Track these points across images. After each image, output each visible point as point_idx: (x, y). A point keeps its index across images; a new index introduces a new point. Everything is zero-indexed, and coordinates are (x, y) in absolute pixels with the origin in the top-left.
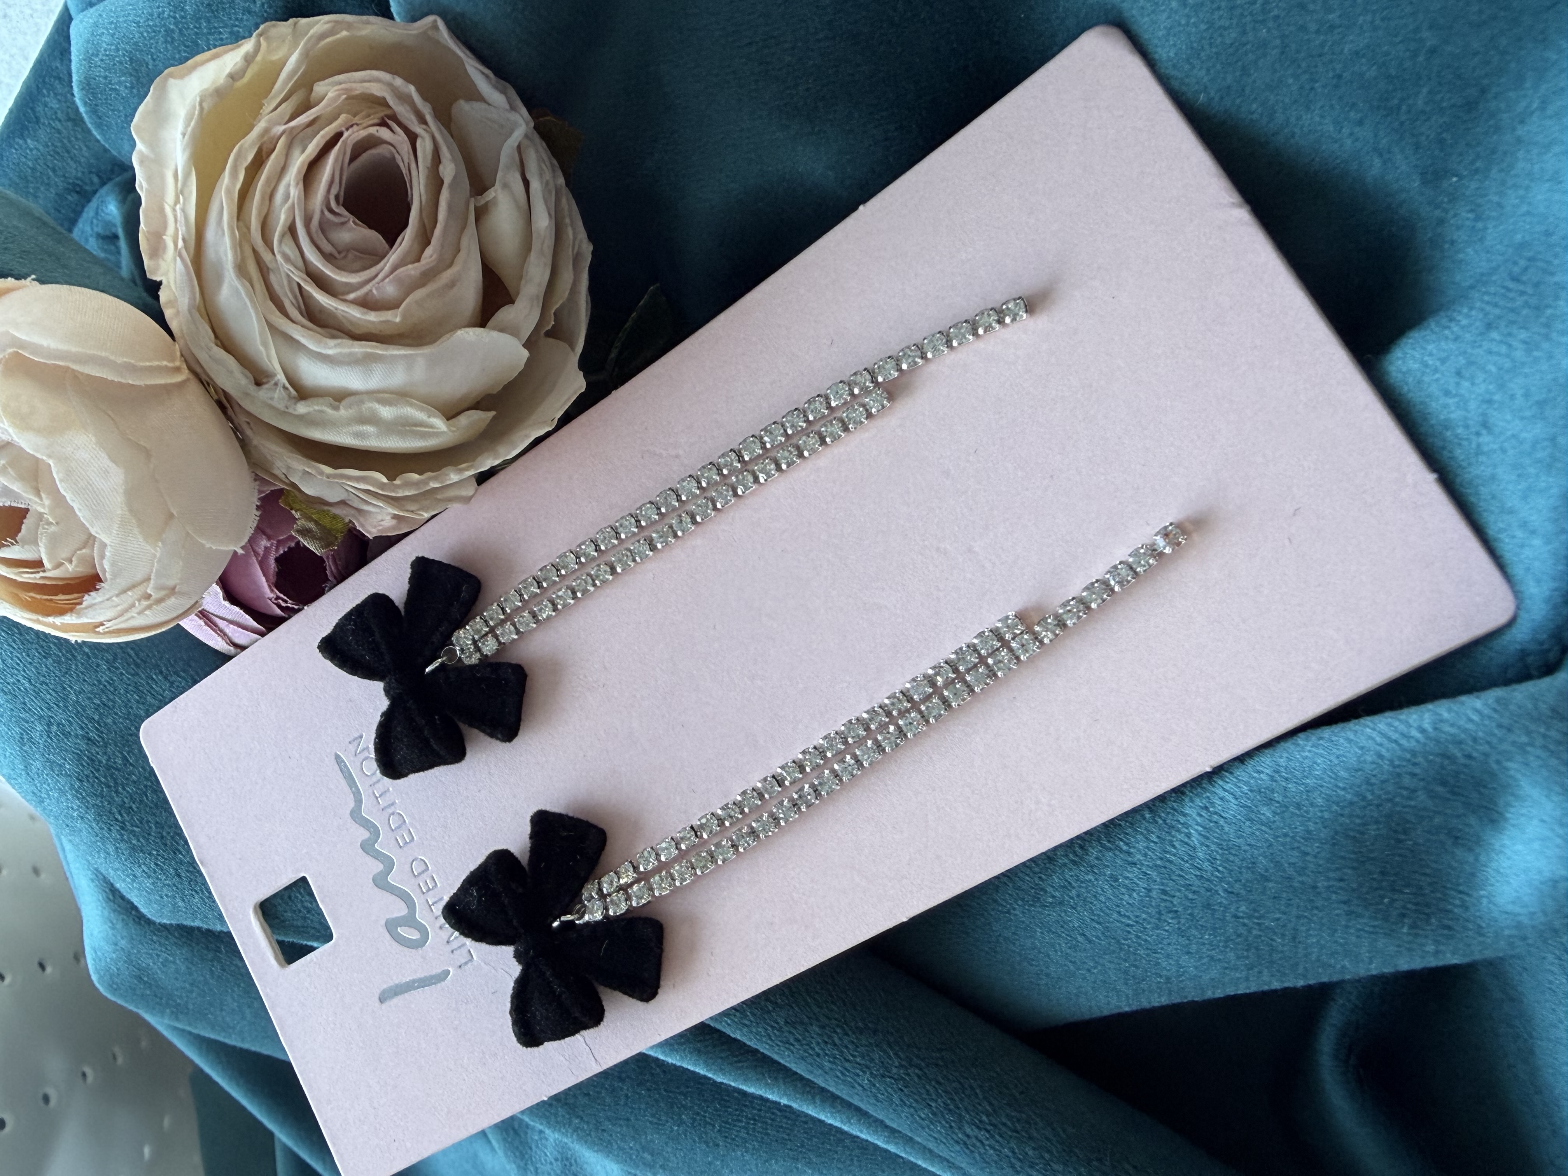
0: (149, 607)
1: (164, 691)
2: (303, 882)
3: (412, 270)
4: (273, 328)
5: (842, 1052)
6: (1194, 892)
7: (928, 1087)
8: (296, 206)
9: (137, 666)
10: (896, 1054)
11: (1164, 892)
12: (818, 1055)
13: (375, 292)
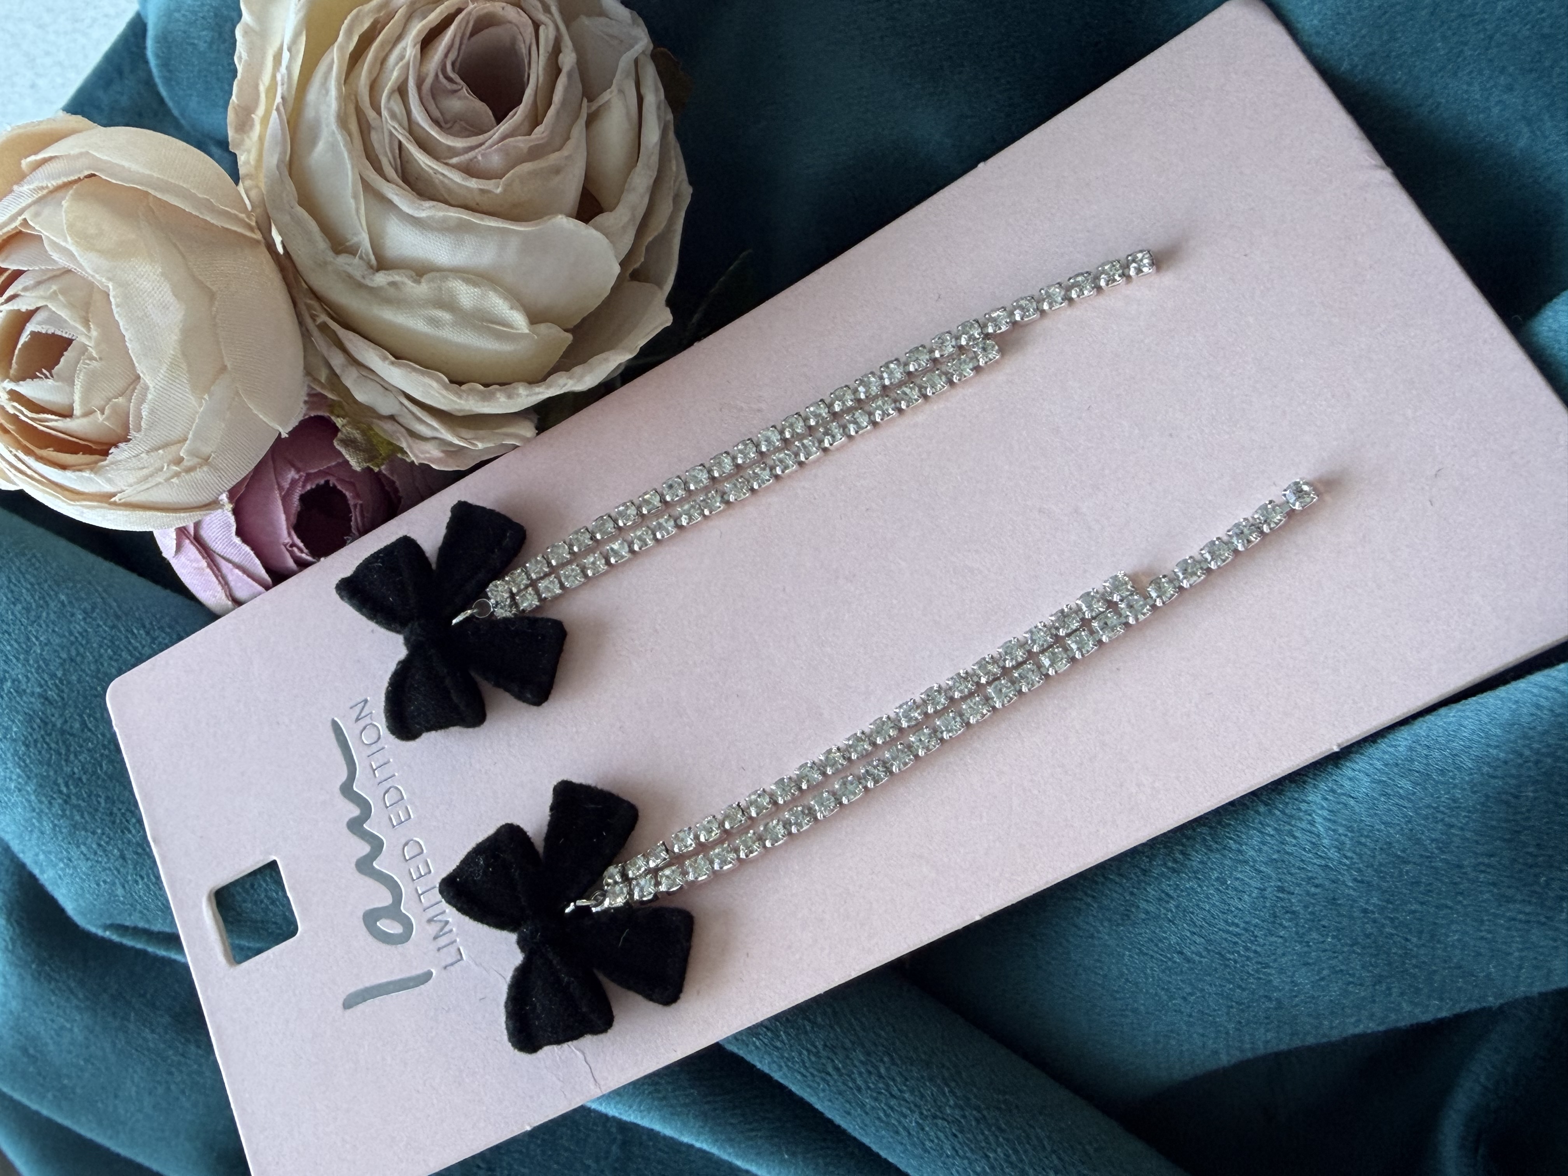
0: (177, 475)
1: (143, 647)
2: (272, 866)
3: (522, 143)
4: (367, 186)
5: (887, 1085)
6: (1317, 886)
7: (986, 1133)
8: (411, 64)
9: (118, 618)
10: (951, 1091)
11: (1281, 889)
12: (859, 1089)
13: (480, 158)
